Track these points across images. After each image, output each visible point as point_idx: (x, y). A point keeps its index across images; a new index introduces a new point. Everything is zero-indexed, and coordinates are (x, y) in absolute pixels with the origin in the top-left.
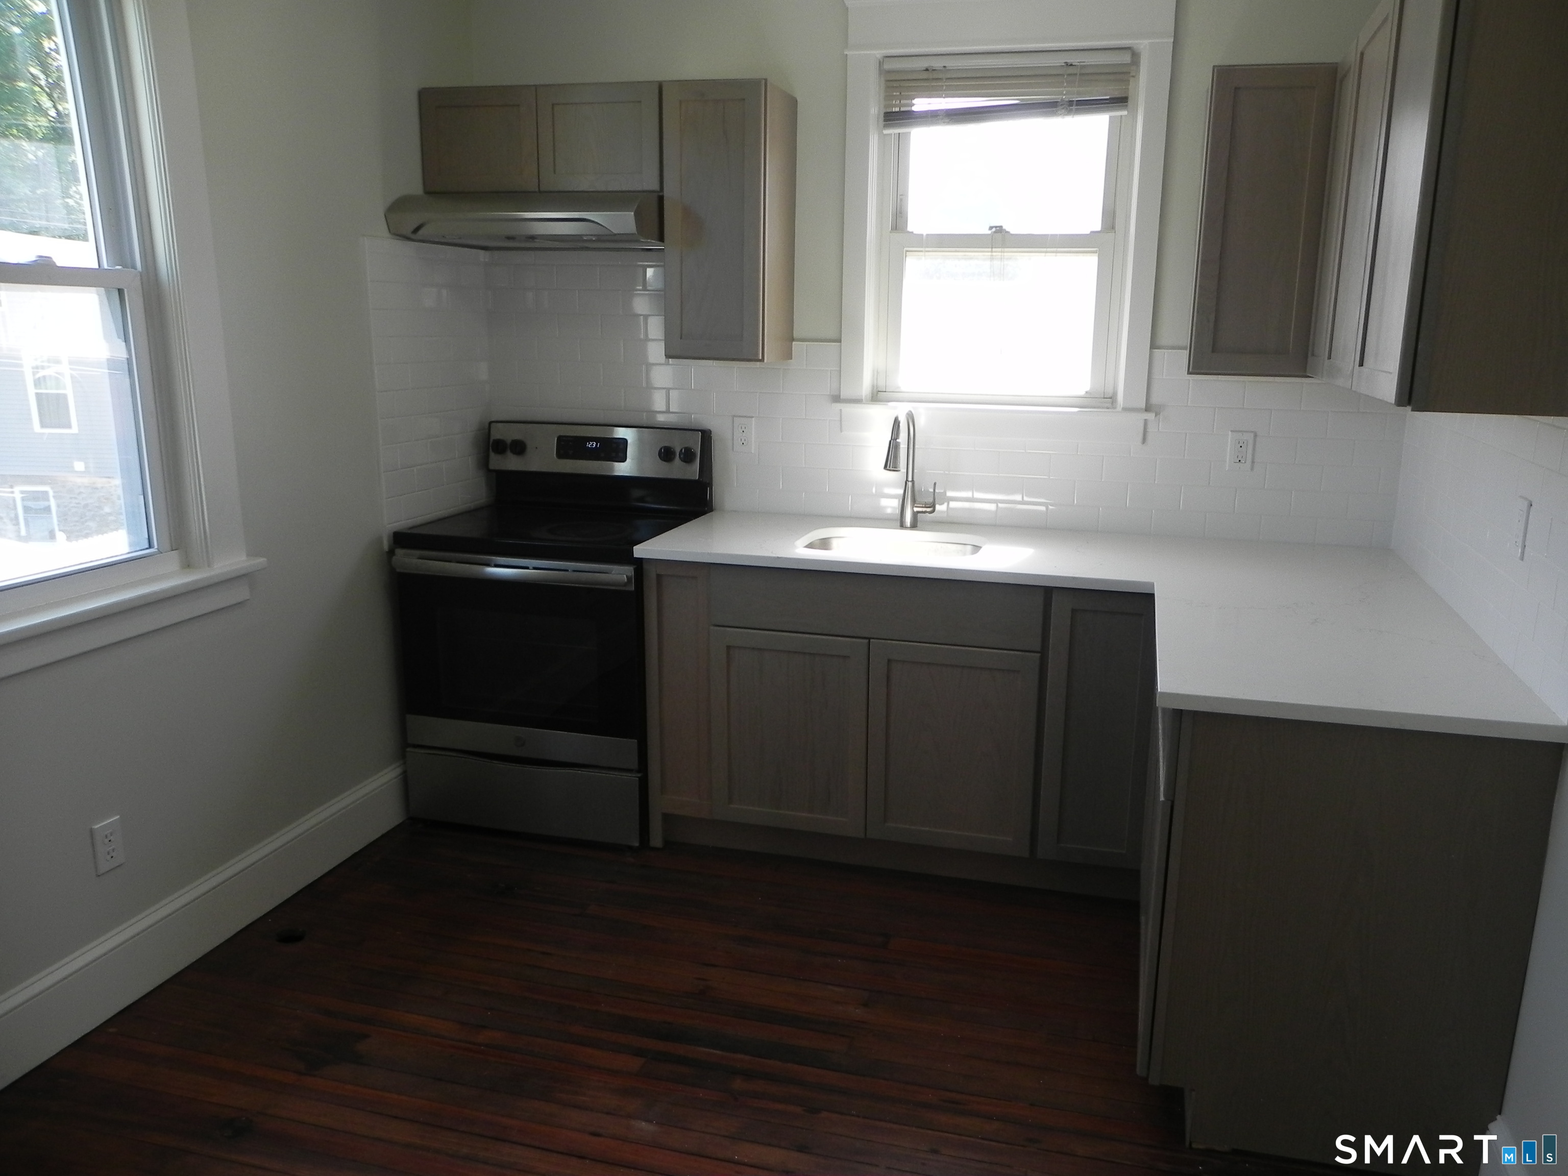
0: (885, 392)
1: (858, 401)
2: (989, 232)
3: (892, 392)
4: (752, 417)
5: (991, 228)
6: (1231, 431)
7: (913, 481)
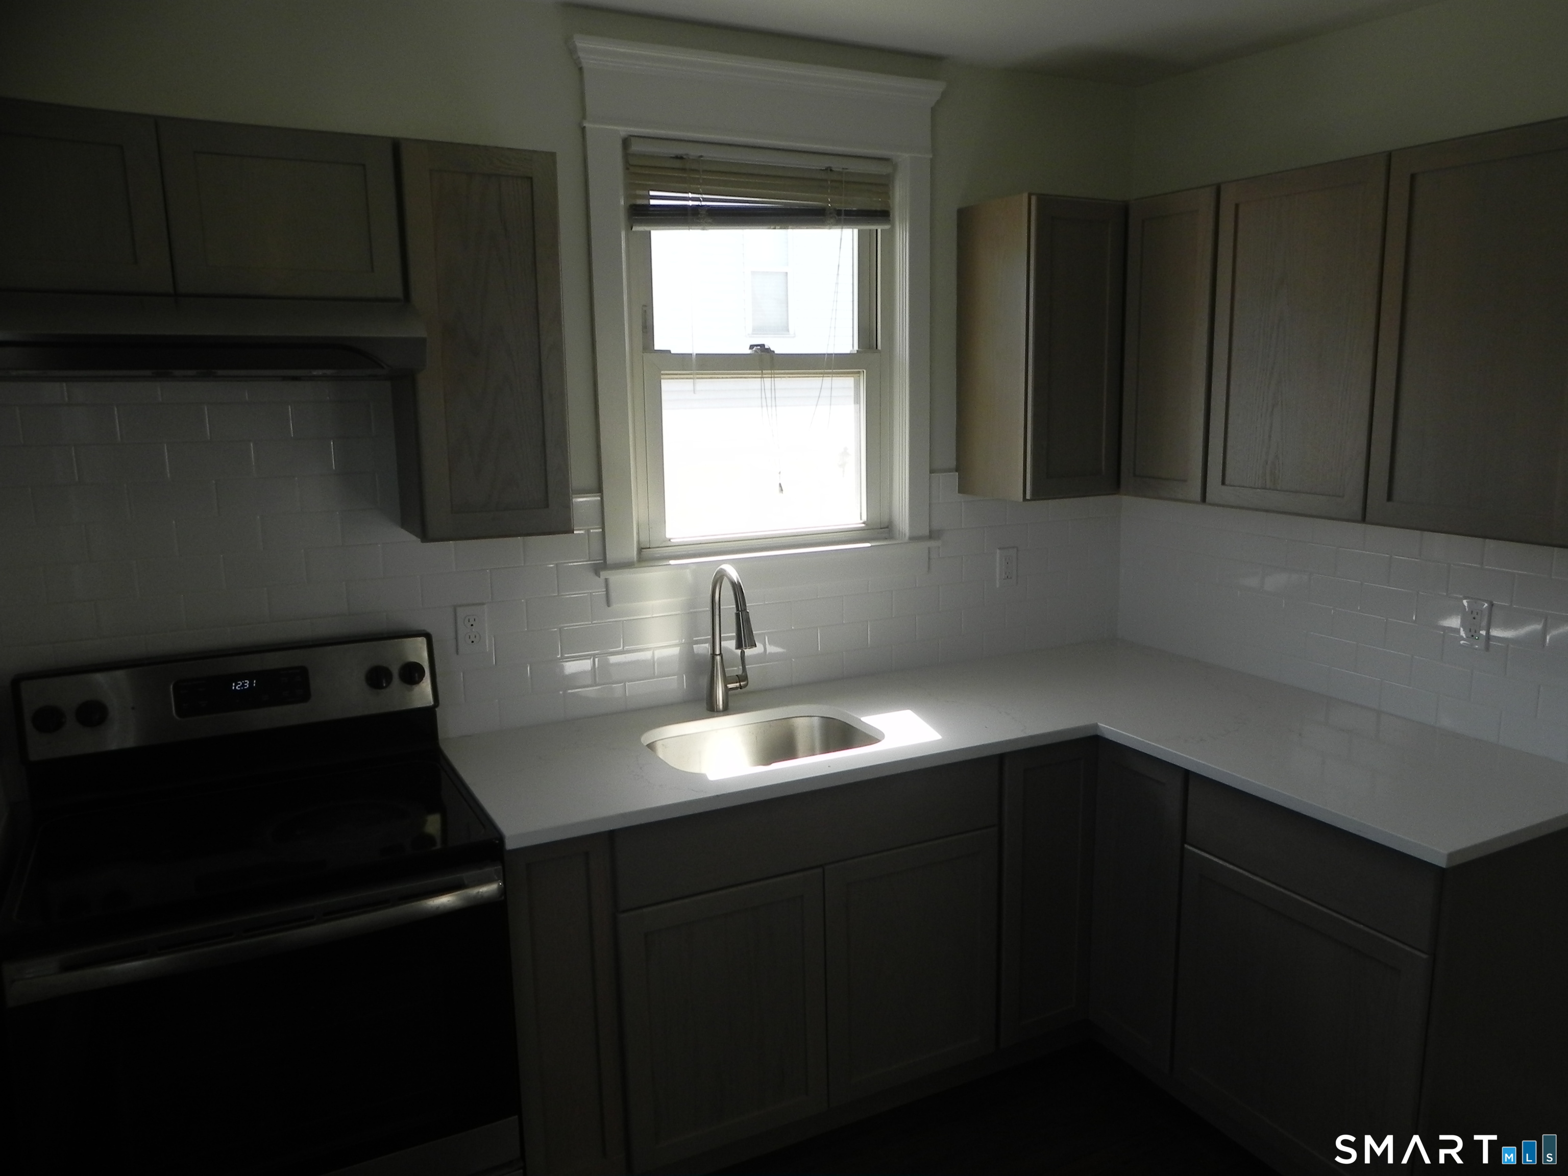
0: (649, 548)
1: (626, 565)
2: (749, 351)
3: (658, 547)
4: (483, 604)
5: (752, 347)
6: (1000, 549)
7: (720, 654)
